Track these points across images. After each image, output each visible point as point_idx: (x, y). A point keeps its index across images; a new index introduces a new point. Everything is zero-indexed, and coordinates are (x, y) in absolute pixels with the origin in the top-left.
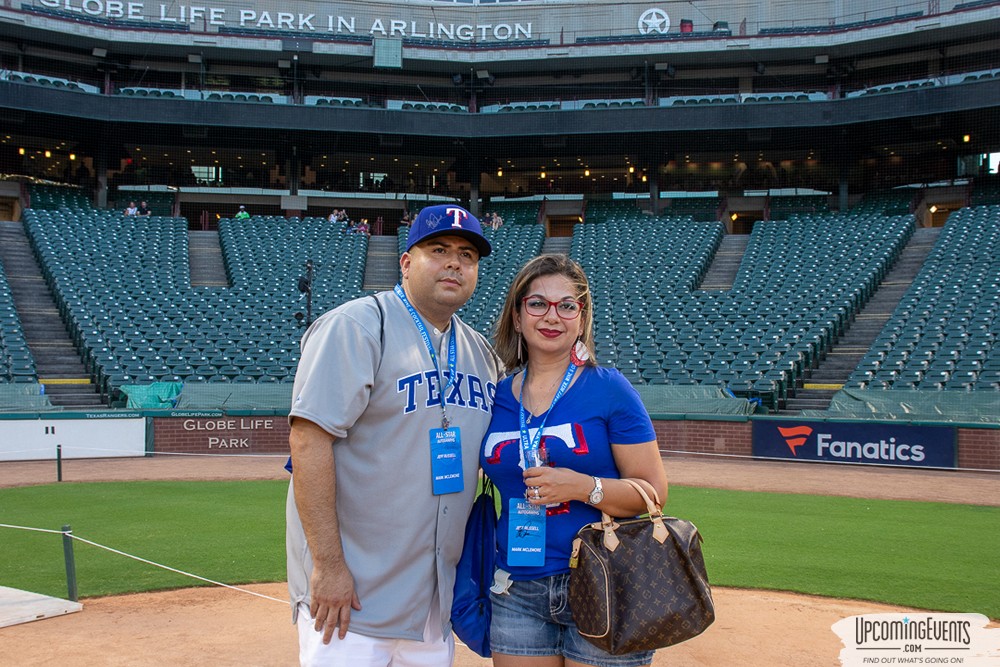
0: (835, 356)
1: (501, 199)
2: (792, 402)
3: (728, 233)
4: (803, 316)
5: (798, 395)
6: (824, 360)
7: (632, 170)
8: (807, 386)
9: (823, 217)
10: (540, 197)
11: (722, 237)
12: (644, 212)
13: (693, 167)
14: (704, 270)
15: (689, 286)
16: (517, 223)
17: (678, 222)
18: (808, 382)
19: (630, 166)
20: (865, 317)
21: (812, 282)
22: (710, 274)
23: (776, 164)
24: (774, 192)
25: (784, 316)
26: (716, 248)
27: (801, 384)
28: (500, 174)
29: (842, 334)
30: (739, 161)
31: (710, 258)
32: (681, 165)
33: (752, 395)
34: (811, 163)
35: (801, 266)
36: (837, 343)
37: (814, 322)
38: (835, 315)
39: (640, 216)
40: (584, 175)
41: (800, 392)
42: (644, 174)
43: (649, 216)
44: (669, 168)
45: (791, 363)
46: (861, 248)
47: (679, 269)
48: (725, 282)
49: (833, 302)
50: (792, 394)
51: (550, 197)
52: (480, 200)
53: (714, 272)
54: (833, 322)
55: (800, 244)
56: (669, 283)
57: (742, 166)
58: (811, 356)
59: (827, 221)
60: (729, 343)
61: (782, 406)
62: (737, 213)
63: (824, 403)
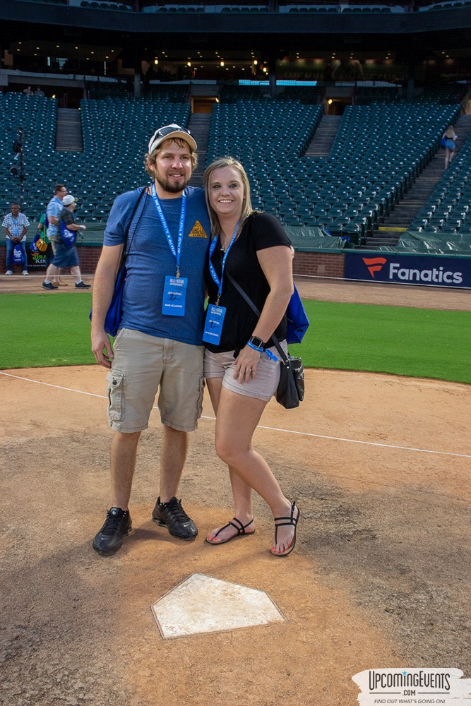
0: (401, 208)
1: (157, 82)
2: (370, 240)
3: (325, 114)
4: (379, 177)
5: (374, 235)
6: (393, 210)
7: (256, 63)
8: (381, 229)
9: (395, 104)
10: (187, 82)
11: (321, 117)
12: (265, 96)
13: (301, 62)
14: (308, 142)
15: (297, 153)
16: (170, 101)
17: (289, 105)
18: (381, 226)
19: (254, 59)
20: (422, 180)
21: (386, 153)
22: (313, 145)
23: (362, 62)
24: (360, 84)
25: (366, 177)
26: (317, 125)
27: (376, 227)
28: (156, 62)
29: (406, 192)
30: (335, 59)
31: (313, 133)
32: (293, 60)
33: (344, 234)
34: (388, 62)
35: (379, 140)
36: (402, 198)
37: (387, 182)
38: (402, 178)
39: (262, 99)
40: (220, 65)
41: (376, 233)
42: (265, 66)
43: (269, 99)
44: (284, 62)
45: (371, 212)
46: (421, 128)
47: (291, 140)
48: (323, 151)
49: (400, 168)
50: (370, 234)
51: (195, 82)
52: (142, 83)
53: (315, 143)
54: (400, 182)
55: (378, 124)
56: (283, 151)
57: (338, 62)
58: (385, 207)
59: (398, 107)
60: (327, 197)
61: (364, 242)
62: (332, 98)
63: (393, 241)
